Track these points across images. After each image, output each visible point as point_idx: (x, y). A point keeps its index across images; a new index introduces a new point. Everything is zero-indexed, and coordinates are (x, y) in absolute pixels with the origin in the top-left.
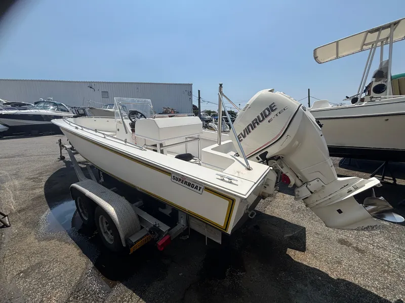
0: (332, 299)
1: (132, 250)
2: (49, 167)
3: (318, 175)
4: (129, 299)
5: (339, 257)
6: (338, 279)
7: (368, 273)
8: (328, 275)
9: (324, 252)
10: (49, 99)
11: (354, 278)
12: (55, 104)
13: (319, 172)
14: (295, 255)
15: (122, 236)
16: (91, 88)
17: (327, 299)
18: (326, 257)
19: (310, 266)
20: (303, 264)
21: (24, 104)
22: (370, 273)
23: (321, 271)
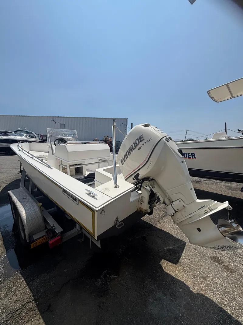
0: (185, 311)
1: (32, 246)
2: (10, 177)
3: (180, 196)
4: (19, 285)
5: (207, 273)
6: (198, 294)
7: (228, 292)
8: (189, 288)
9: (195, 267)
10: (24, 129)
11: (214, 294)
12: (27, 133)
13: (180, 193)
14: (167, 266)
15: (27, 234)
16: (53, 121)
17: (180, 310)
18: (195, 272)
19: (177, 278)
20: (170, 275)
21: (8, 132)
22: (231, 292)
23: (184, 284)
